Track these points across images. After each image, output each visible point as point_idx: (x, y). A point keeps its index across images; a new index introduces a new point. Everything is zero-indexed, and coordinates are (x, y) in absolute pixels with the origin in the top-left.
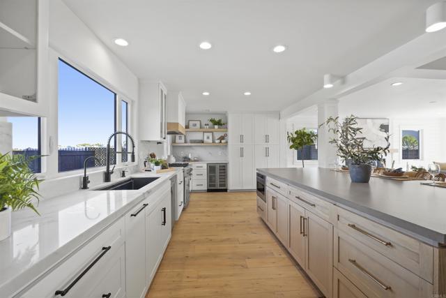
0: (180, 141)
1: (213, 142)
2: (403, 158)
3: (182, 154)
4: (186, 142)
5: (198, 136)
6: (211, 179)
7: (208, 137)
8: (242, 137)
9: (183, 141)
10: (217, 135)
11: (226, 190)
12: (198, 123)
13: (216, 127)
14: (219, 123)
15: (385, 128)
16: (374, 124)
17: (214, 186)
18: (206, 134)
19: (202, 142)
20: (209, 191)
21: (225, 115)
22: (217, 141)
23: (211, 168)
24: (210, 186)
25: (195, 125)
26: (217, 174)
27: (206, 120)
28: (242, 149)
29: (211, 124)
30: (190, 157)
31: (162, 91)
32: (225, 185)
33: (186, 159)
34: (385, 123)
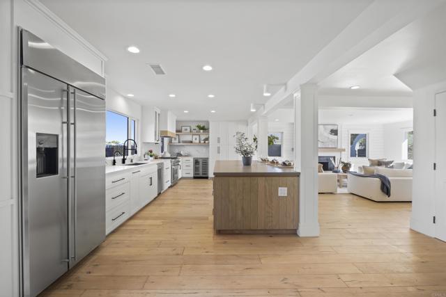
0: (175, 142)
1: (200, 142)
2: (351, 156)
3: (177, 151)
4: (179, 142)
5: (189, 138)
6: (196, 169)
7: (196, 139)
8: (219, 138)
9: (177, 141)
10: (203, 137)
11: (207, 178)
12: (188, 128)
13: (202, 131)
14: (203, 128)
15: (335, 132)
16: (325, 129)
17: (198, 174)
18: (194, 137)
19: (191, 142)
20: (195, 178)
21: (208, 122)
22: (202, 142)
23: (196, 162)
24: (196, 174)
25: (186, 130)
26: (201, 165)
27: (194, 126)
28: (219, 148)
29: (197, 129)
30: (182, 153)
31: (156, 113)
32: (206, 174)
33: (179, 155)
34: (335, 128)
